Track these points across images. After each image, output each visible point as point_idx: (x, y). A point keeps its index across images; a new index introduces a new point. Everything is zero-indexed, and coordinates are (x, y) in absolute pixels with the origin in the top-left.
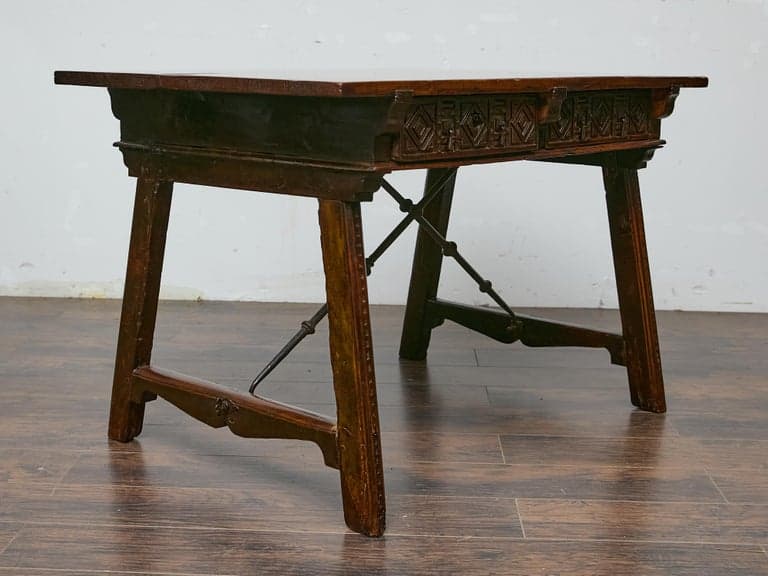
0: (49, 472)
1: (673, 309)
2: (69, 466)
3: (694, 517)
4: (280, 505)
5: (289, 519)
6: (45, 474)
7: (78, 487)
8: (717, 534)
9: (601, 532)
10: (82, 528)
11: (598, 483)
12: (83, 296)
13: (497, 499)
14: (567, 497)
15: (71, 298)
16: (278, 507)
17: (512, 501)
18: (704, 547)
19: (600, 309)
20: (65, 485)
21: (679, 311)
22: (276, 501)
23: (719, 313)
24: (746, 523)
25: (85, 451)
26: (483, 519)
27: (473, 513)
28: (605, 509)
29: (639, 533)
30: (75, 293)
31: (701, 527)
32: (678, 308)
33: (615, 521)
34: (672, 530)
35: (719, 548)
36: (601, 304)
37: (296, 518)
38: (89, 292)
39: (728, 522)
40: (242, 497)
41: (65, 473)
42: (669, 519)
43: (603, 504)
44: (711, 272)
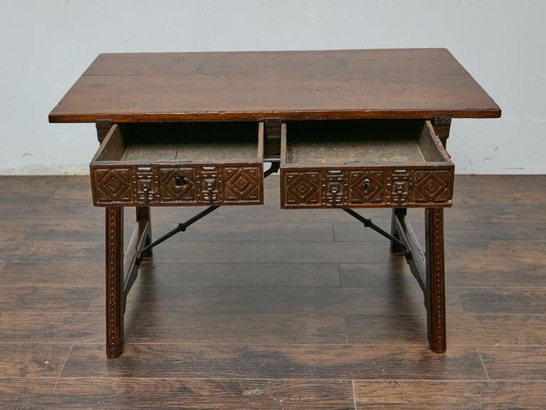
1: (469, 173)
2: (65, 359)
3: (467, 395)
6: (50, 368)
7: (72, 379)
12: (68, 174)
15: (60, 176)
16: (201, 396)
23: (501, 176)
26: (331, 402)
27: (324, 396)
30: (62, 173)
32: (473, 173)
38: (71, 171)
42: (449, 398)
44: (497, 149)
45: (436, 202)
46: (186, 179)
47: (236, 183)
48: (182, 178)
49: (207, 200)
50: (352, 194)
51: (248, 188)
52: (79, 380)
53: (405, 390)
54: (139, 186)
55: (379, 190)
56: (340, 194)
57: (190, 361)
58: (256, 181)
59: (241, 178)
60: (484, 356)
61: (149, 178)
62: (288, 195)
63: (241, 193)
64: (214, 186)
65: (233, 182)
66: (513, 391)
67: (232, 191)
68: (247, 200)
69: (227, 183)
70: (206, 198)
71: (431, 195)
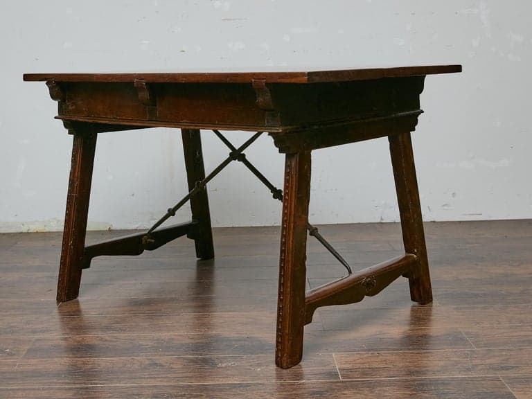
0: (13, 352)
1: (430, 220)
2: (27, 348)
3: (455, 359)
4: (174, 366)
5: (180, 375)
6: (10, 354)
7: (34, 361)
8: (468, 370)
9: (392, 373)
11: (388, 340)
12: (30, 231)
13: (320, 354)
14: (367, 350)
15: (21, 233)
16: (172, 368)
17: (331, 356)
18: (463, 379)
19: (381, 223)
20: (26, 360)
21: (434, 222)
23: (460, 222)
24: (488, 361)
25: (36, 337)
26: (311, 368)
28: (394, 357)
29: (417, 372)
30: (24, 229)
31: (459, 365)
32: (433, 220)
33: (401, 365)
34: (439, 369)
35: (471, 379)
36: (382, 219)
37: (184, 375)
38: (34, 228)
39: (478, 362)
40: (147, 362)
41: (24, 353)
42: (437, 362)
43: (392, 354)
44: (454, 194)
52: (42, 361)
53: (388, 358)
57: (160, 345)
60: (467, 333)
66: (502, 355)
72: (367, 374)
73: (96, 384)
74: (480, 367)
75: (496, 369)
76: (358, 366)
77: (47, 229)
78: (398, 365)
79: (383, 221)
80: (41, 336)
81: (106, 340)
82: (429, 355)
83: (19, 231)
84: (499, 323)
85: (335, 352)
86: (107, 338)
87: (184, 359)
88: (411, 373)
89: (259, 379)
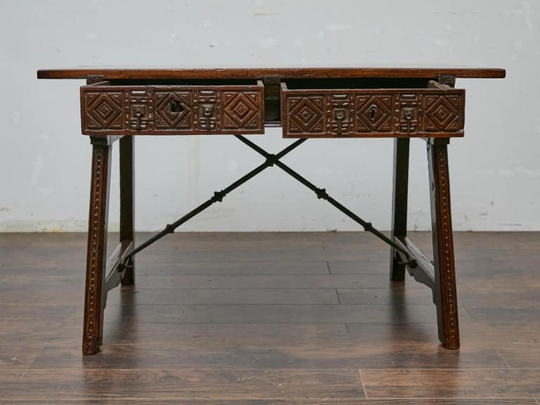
0: (20, 361)
4: (190, 379)
5: (196, 389)
8: (503, 391)
9: (421, 393)
10: (45, 402)
11: (418, 356)
12: (46, 231)
13: (346, 370)
14: (396, 367)
15: (36, 233)
17: (357, 371)
18: (496, 402)
19: (415, 232)
20: (32, 370)
21: (471, 232)
22: (187, 377)
23: (498, 232)
24: (524, 382)
25: (46, 344)
28: (423, 375)
29: (448, 392)
30: (40, 229)
31: (492, 386)
33: (431, 383)
34: (472, 389)
35: (506, 401)
36: (416, 227)
37: (201, 389)
38: (50, 228)
39: (511, 383)
40: (162, 374)
41: (31, 362)
43: (422, 371)
44: (492, 203)
45: (447, 131)
46: (182, 104)
47: (235, 109)
48: (178, 102)
49: (204, 128)
50: (359, 121)
51: (248, 115)
54: (132, 112)
55: (387, 117)
56: (346, 121)
58: (257, 107)
59: (240, 103)
61: (143, 103)
62: (290, 122)
63: (241, 121)
64: (212, 112)
65: (232, 108)
67: (231, 118)
68: (246, 128)
69: (226, 109)
70: (203, 126)
71: (442, 124)
72: (394, 393)
73: (107, 397)
74: (514, 389)
75: (531, 392)
76: (385, 384)
77: (64, 230)
78: (428, 383)
79: (418, 230)
80: (51, 344)
81: (120, 350)
82: (460, 373)
83: (35, 231)
84: (536, 341)
85: (361, 368)
86: (121, 348)
87: (202, 371)
88: (441, 393)
89: (279, 396)
